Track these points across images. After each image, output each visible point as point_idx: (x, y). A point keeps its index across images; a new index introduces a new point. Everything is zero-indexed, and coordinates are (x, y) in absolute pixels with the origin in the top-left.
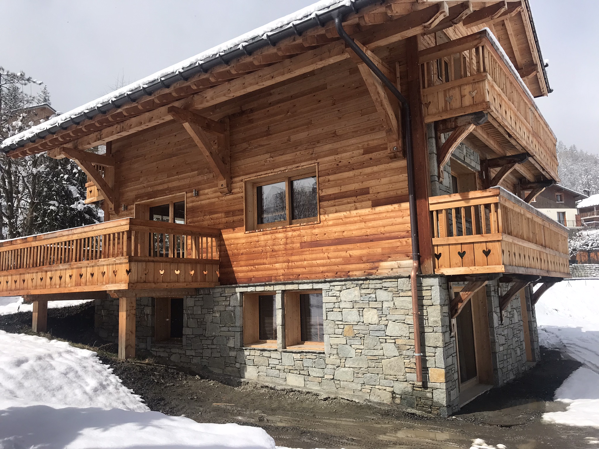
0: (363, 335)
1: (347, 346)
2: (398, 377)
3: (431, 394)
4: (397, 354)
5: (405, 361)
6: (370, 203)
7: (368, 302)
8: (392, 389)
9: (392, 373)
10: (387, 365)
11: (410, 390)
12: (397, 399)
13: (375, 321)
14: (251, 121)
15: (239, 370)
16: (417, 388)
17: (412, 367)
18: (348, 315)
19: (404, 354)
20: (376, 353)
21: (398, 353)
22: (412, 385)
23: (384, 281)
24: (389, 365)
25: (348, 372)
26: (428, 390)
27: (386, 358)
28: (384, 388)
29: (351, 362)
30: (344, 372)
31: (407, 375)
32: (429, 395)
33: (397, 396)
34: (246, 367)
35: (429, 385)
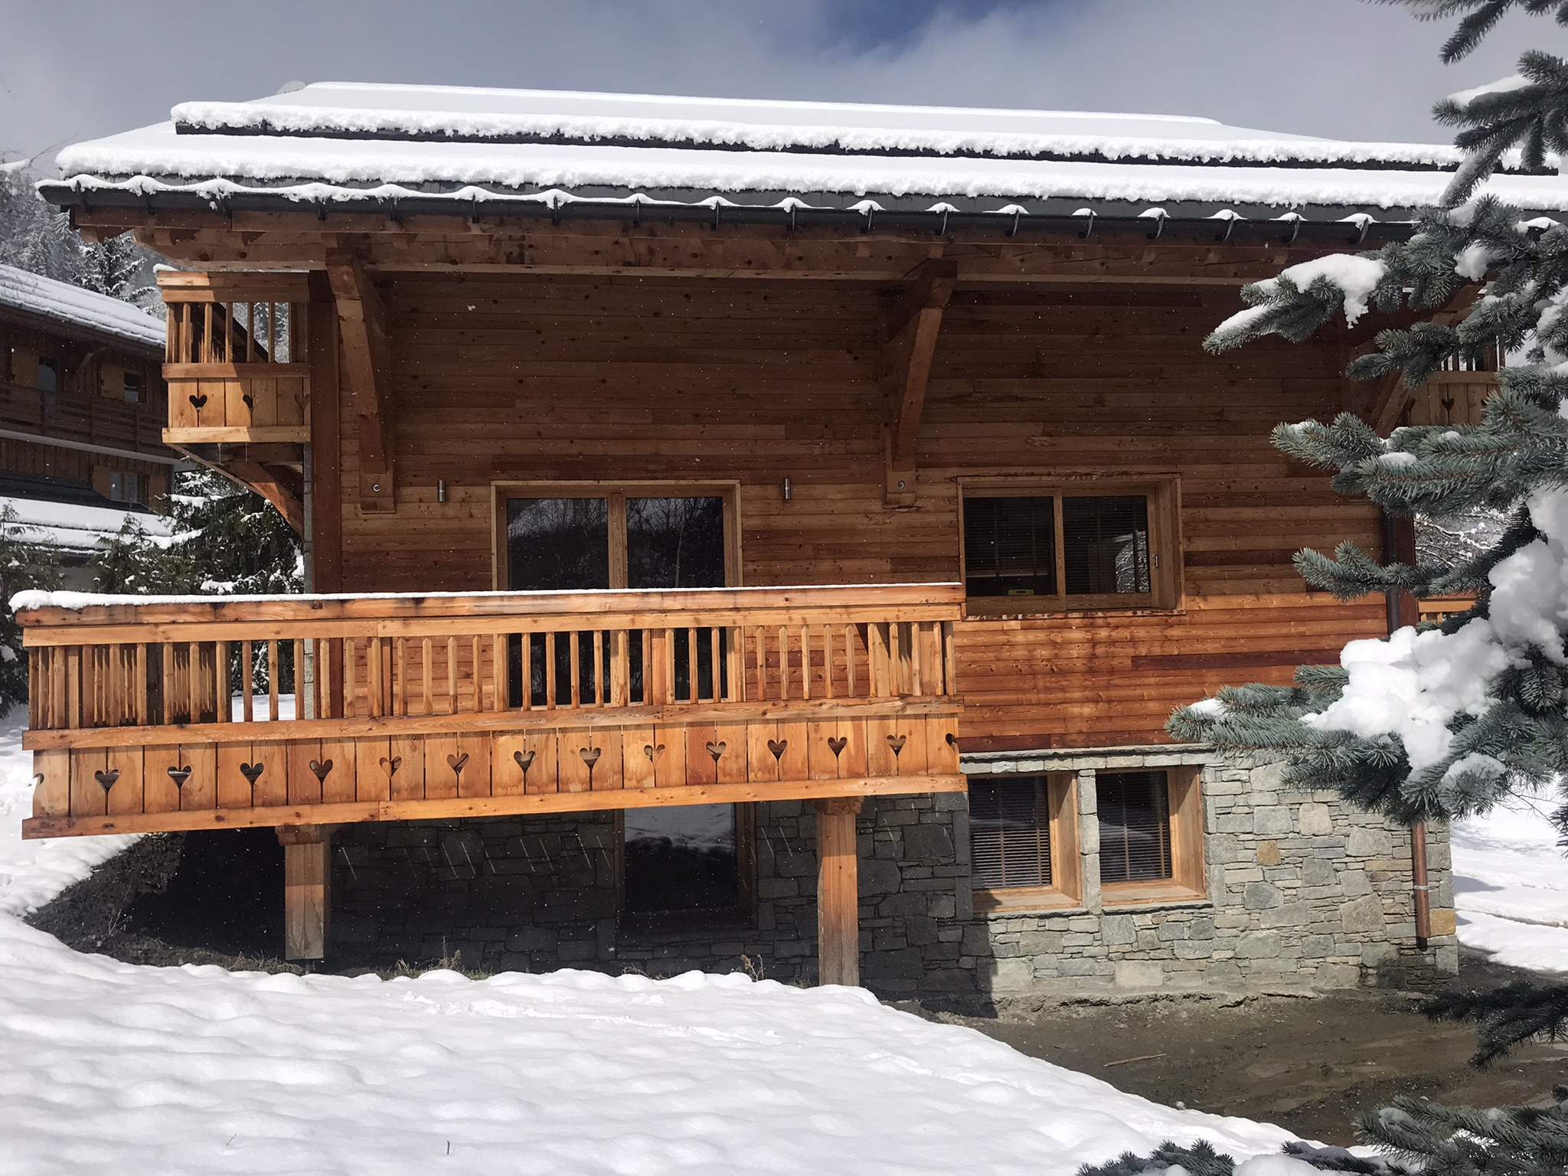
0: (1301, 859)
1: (1266, 885)
2: (1372, 934)
3: (1433, 958)
4: (1369, 890)
5: (1384, 901)
7: (1310, 791)
8: (1360, 959)
9: (1360, 928)
10: (1350, 915)
11: (1395, 956)
12: (1369, 978)
13: (1326, 828)
15: (973, 972)
16: (1407, 951)
17: (1397, 911)
18: (1269, 820)
19: (1383, 889)
20: (1326, 892)
21: (1370, 887)
22: (1397, 947)
24: (1354, 914)
25: (1267, 937)
26: (1428, 951)
27: (1347, 899)
28: (1345, 959)
29: (1273, 918)
30: (1259, 939)
31: (1388, 929)
32: (1429, 960)
33: (1370, 971)
34: (996, 963)
35: (1431, 941)
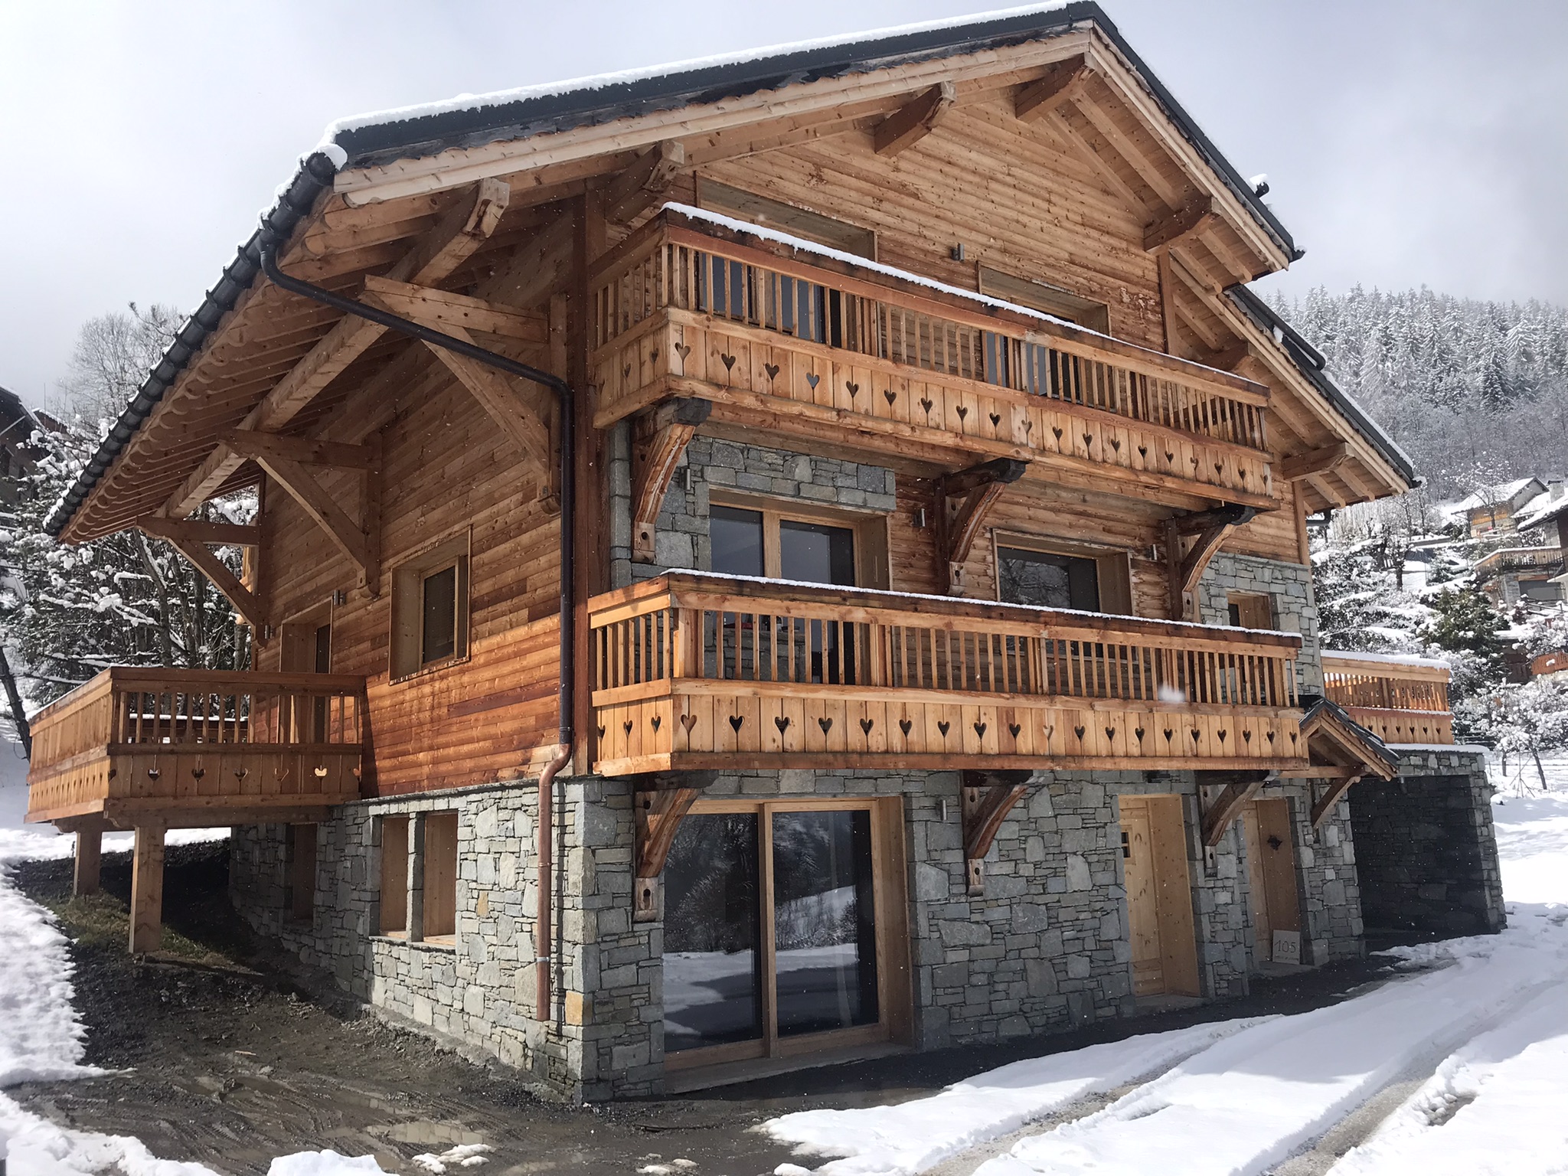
0: (498, 914)
1: (479, 938)
2: (532, 1010)
3: (566, 1051)
6: (524, 613)
7: (504, 839)
8: (524, 1036)
10: (520, 983)
11: (543, 1039)
12: (528, 1060)
13: (512, 883)
14: (404, 438)
15: (366, 984)
16: (552, 1036)
18: (484, 868)
20: (510, 954)
21: (533, 954)
22: (547, 1029)
23: (525, 790)
25: (478, 995)
26: (563, 1041)
27: (520, 965)
28: (516, 1034)
29: (482, 974)
30: (474, 995)
32: (563, 1053)
33: (529, 1052)
34: (373, 979)
35: (564, 1029)
